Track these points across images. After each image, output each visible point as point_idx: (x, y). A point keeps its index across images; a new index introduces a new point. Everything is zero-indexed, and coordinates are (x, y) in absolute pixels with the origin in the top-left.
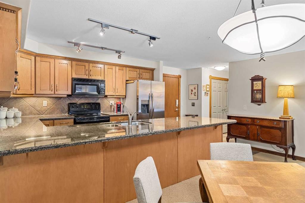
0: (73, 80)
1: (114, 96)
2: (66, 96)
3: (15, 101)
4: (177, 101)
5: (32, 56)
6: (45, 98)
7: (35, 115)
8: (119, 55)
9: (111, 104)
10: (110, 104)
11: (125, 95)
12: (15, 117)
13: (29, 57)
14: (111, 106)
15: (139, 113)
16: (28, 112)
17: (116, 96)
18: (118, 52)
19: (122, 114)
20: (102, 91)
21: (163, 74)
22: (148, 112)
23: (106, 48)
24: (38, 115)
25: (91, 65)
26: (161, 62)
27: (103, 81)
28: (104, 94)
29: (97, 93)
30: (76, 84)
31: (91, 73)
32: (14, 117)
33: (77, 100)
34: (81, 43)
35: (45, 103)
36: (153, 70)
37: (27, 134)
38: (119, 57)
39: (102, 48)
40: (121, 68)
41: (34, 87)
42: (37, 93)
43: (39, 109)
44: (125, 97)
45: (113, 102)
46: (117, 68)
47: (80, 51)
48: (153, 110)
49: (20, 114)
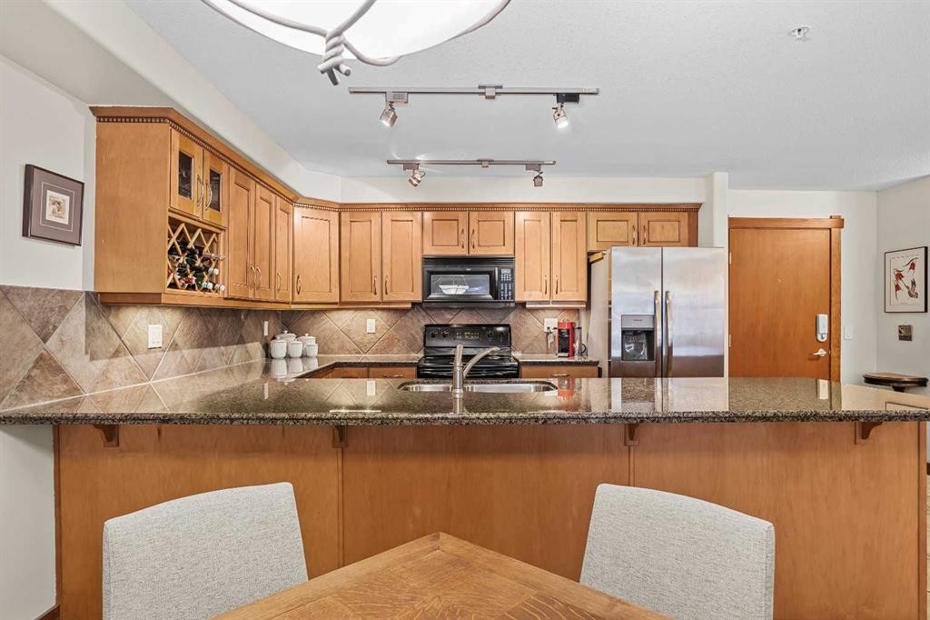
0: (427, 260)
1: (547, 302)
2: (409, 306)
3: (312, 319)
4: (823, 319)
5: (331, 213)
6: (371, 313)
7: (350, 353)
8: (537, 174)
9: (548, 328)
10: (546, 330)
11: (584, 298)
12: (304, 356)
13: (324, 214)
14: (548, 334)
15: (615, 359)
16: (335, 346)
17: (554, 302)
18: (534, 166)
19: (576, 358)
20: (504, 290)
21: (731, 220)
22: (651, 356)
23: (491, 162)
24: (357, 353)
25: (474, 215)
26: (721, 178)
27: (509, 261)
28: (513, 297)
29: (490, 296)
30: (431, 273)
31: (474, 240)
32: (302, 357)
33: (449, 317)
34: (418, 158)
35: (372, 323)
36: (693, 210)
37: (335, 400)
38: (538, 181)
39: (480, 162)
40: (569, 216)
41: (337, 285)
42: (343, 300)
43: (357, 339)
44: (584, 306)
45: (551, 322)
46: (557, 216)
47: (419, 181)
48: (670, 350)
49: (314, 351)
